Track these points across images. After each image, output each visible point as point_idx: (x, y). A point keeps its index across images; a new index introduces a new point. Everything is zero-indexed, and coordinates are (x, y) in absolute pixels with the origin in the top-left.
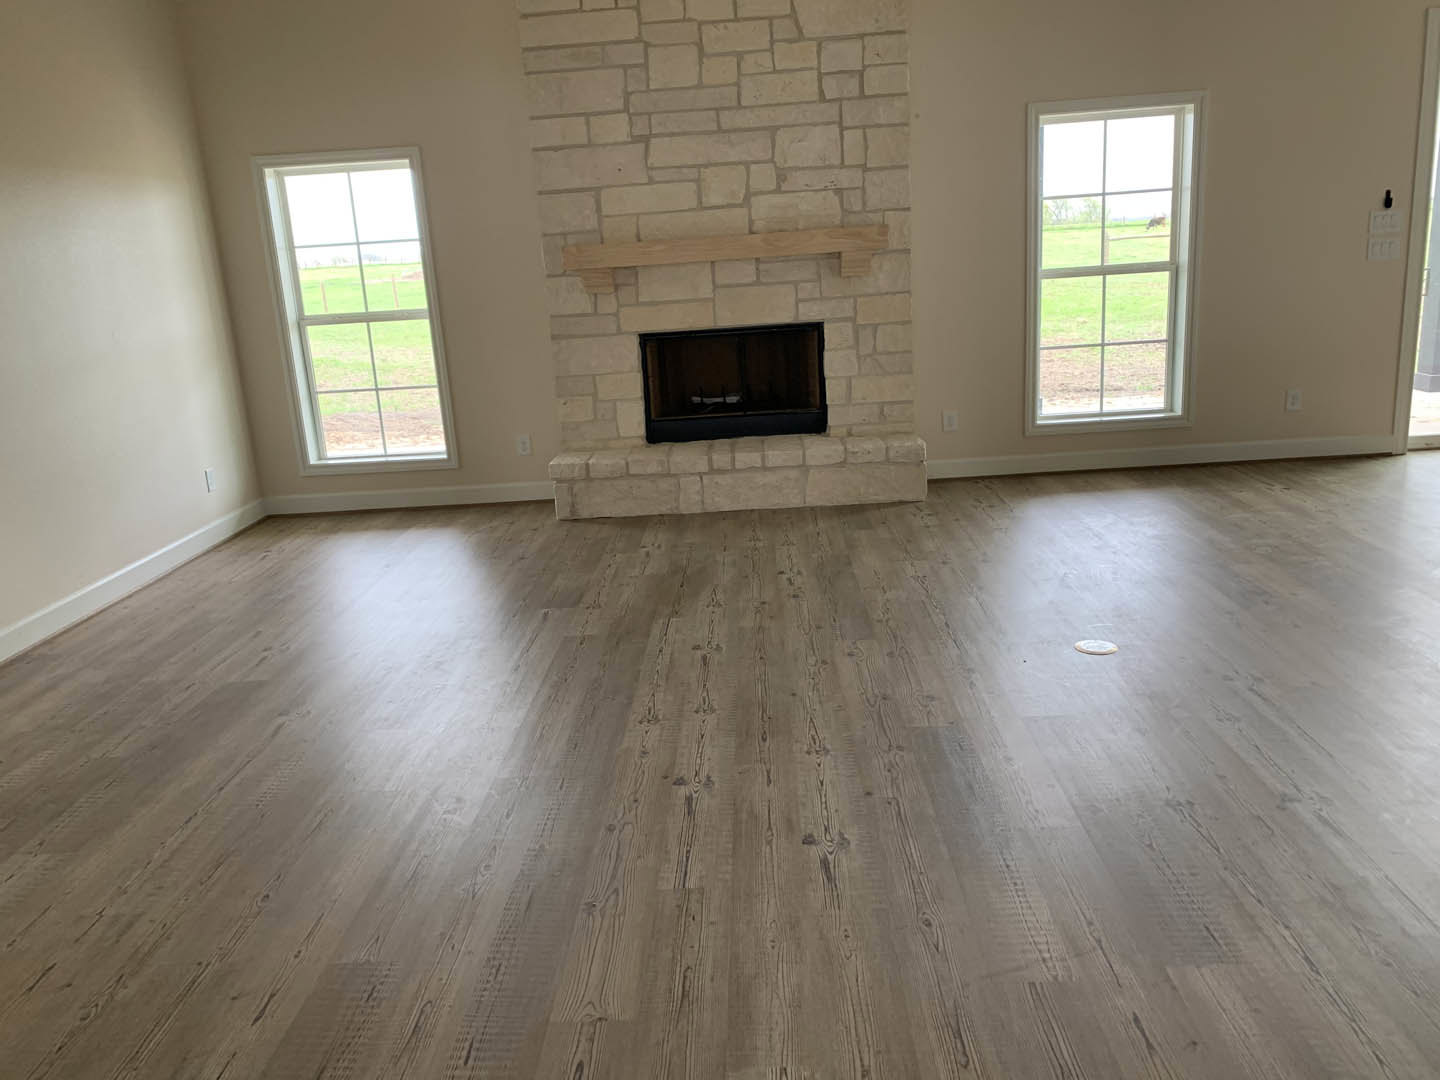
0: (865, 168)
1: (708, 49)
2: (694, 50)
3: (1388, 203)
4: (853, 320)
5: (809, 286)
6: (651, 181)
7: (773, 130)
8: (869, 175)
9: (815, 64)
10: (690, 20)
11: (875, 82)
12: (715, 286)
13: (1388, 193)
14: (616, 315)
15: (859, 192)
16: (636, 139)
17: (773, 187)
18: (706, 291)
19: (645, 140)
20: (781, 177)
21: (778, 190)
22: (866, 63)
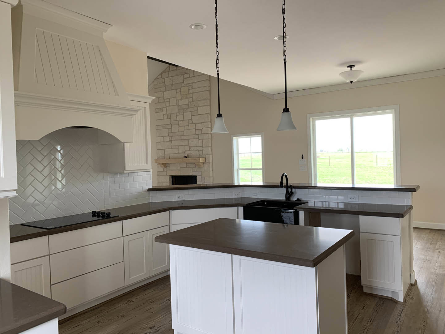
0: (202, 147)
1: (180, 125)
2: (178, 125)
3: (302, 158)
4: (201, 175)
5: (194, 168)
6: (172, 148)
7: (189, 140)
8: (203, 148)
9: (195, 128)
10: (178, 120)
11: (204, 131)
12: (180, 168)
13: (303, 155)
14: (166, 172)
15: (201, 151)
16: (170, 141)
17: (188, 150)
18: (179, 168)
19: (171, 141)
20: (190, 148)
21: (189, 150)
22: (203, 127)
